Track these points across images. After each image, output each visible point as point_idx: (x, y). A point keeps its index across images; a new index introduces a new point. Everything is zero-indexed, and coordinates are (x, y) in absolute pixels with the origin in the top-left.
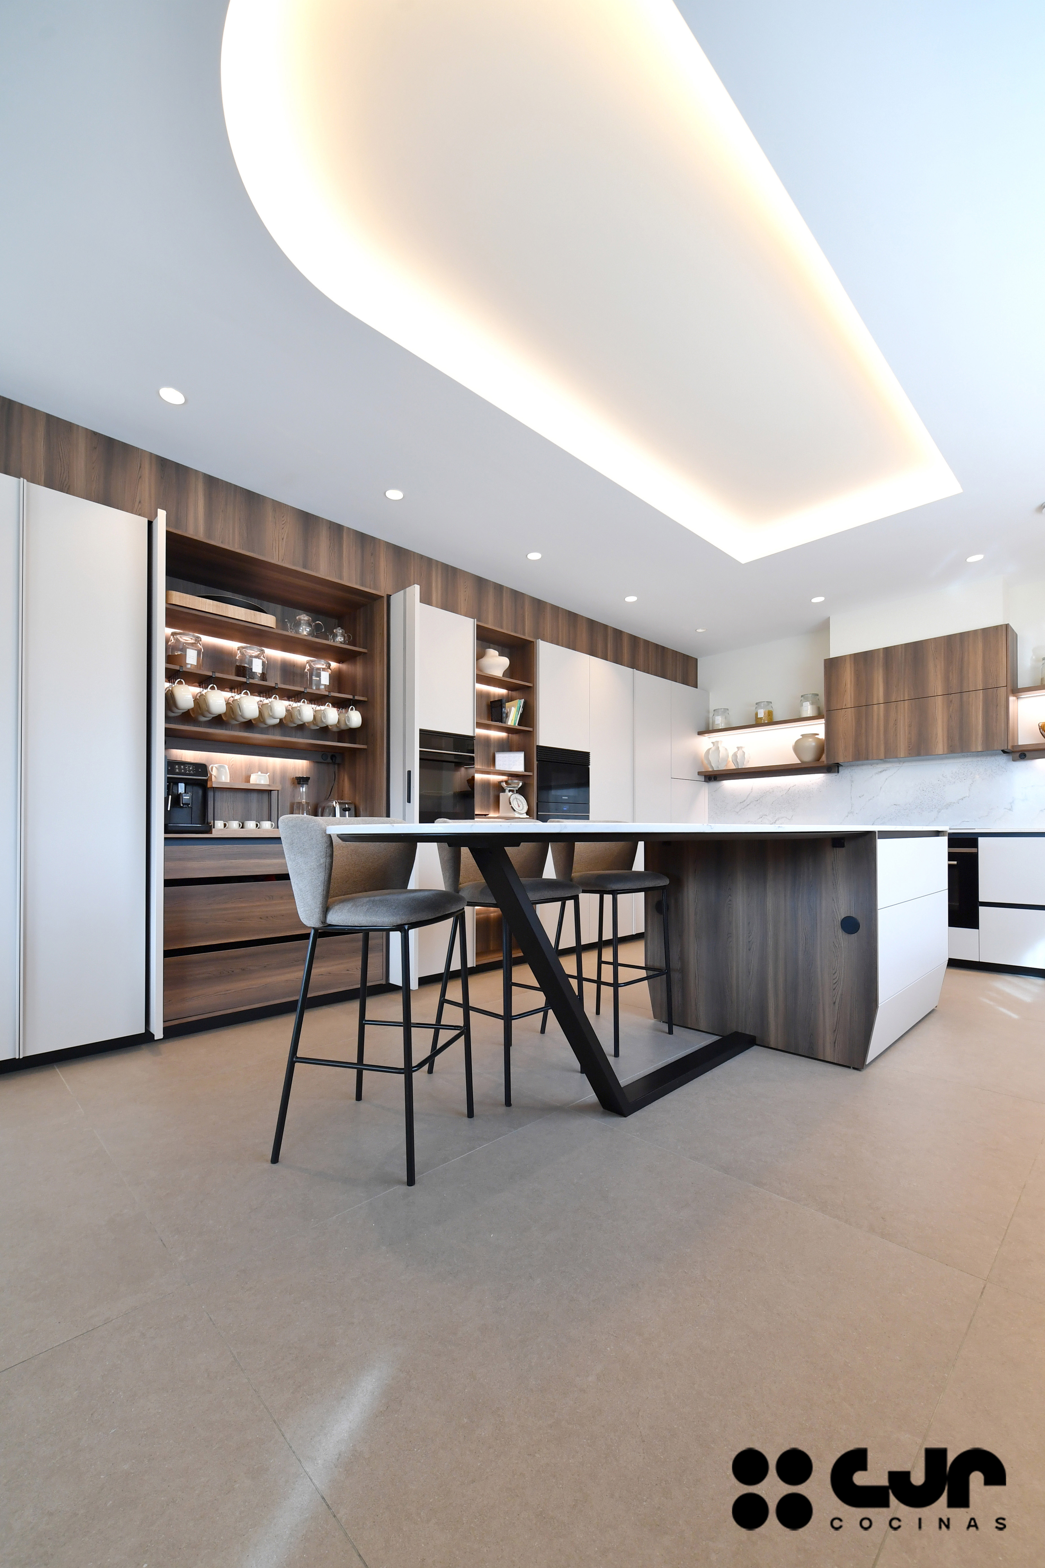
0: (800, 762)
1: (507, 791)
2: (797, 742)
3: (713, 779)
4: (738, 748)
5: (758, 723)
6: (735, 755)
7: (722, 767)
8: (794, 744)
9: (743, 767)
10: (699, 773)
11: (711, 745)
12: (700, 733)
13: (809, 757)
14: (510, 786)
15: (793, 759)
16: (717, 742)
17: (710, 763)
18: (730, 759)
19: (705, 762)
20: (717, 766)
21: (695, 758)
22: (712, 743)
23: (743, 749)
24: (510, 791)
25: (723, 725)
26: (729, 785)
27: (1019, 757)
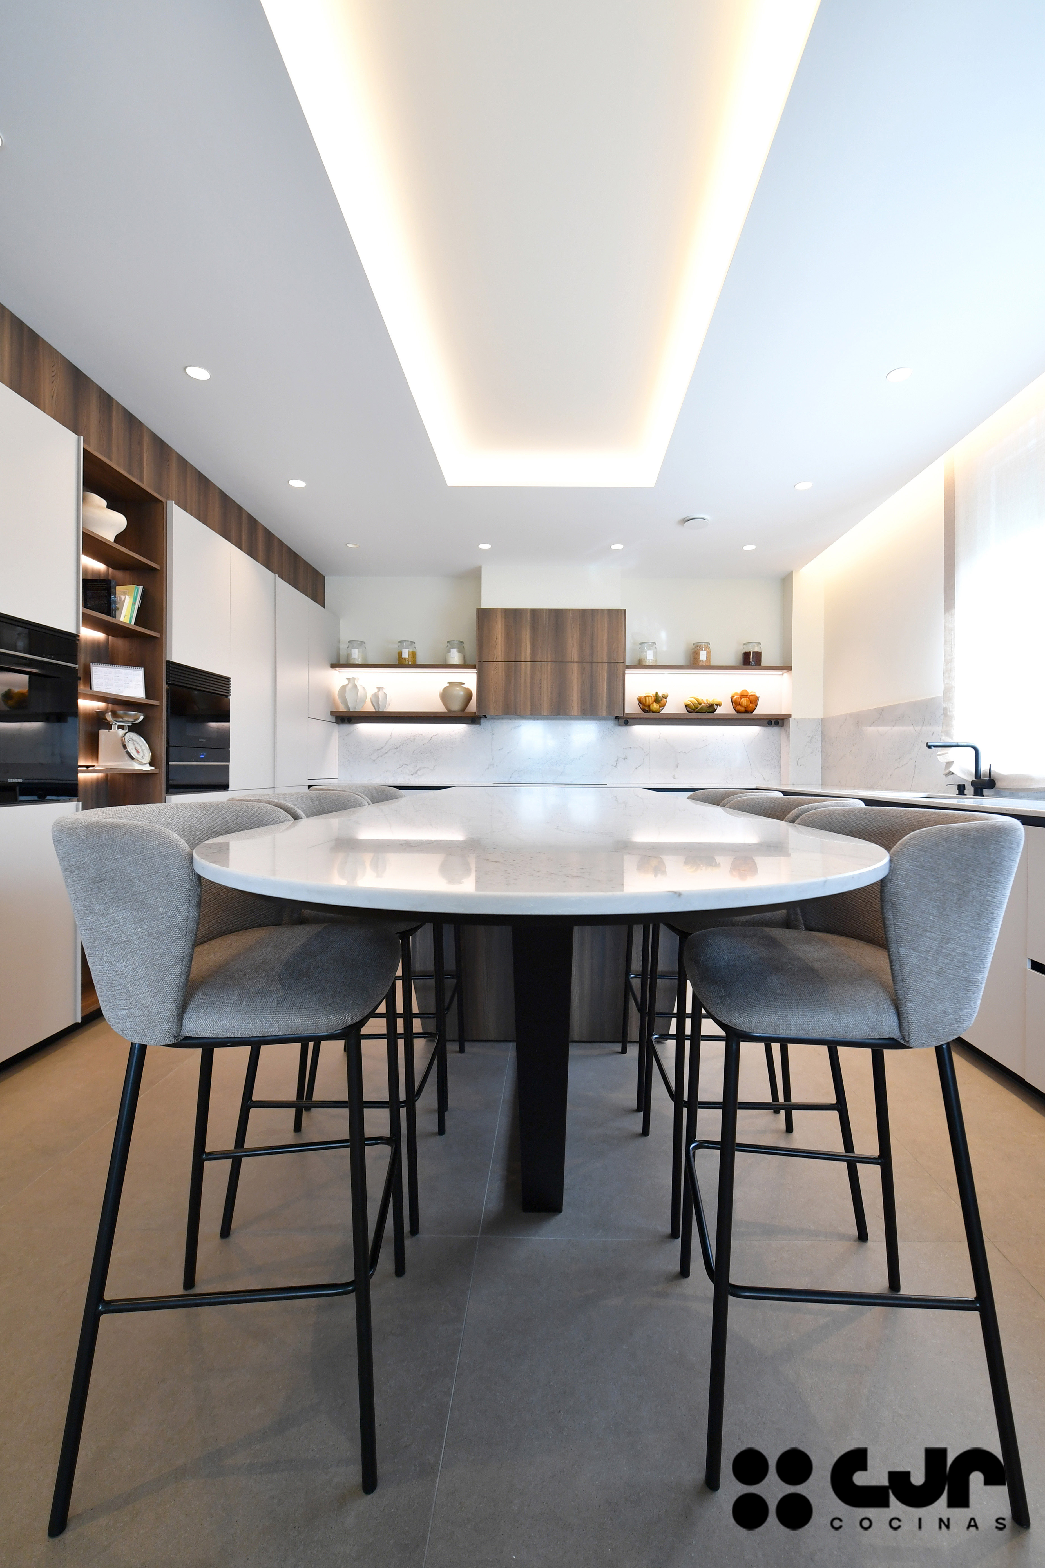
0: (447, 711)
1: (115, 727)
2: (445, 689)
3: (346, 720)
4: (379, 689)
5: (400, 663)
6: (376, 696)
7: (359, 709)
8: (442, 691)
9: (384, 711)
10: (332, 713)
11: (346, 682)
12: (333, 666)
13: (456, 706)
14: (121, 720)
15: (438, 707)
16: (354, 679)
17: (345, 702)
18: (368, 701)
19: (338, 701)
20: (354, 706)
21: (328, 696)
22: (347, 679)
23: (384, 690)
24: (119, 727)
25: (359, 660)
26: (363, 728)
27: (623, 723)
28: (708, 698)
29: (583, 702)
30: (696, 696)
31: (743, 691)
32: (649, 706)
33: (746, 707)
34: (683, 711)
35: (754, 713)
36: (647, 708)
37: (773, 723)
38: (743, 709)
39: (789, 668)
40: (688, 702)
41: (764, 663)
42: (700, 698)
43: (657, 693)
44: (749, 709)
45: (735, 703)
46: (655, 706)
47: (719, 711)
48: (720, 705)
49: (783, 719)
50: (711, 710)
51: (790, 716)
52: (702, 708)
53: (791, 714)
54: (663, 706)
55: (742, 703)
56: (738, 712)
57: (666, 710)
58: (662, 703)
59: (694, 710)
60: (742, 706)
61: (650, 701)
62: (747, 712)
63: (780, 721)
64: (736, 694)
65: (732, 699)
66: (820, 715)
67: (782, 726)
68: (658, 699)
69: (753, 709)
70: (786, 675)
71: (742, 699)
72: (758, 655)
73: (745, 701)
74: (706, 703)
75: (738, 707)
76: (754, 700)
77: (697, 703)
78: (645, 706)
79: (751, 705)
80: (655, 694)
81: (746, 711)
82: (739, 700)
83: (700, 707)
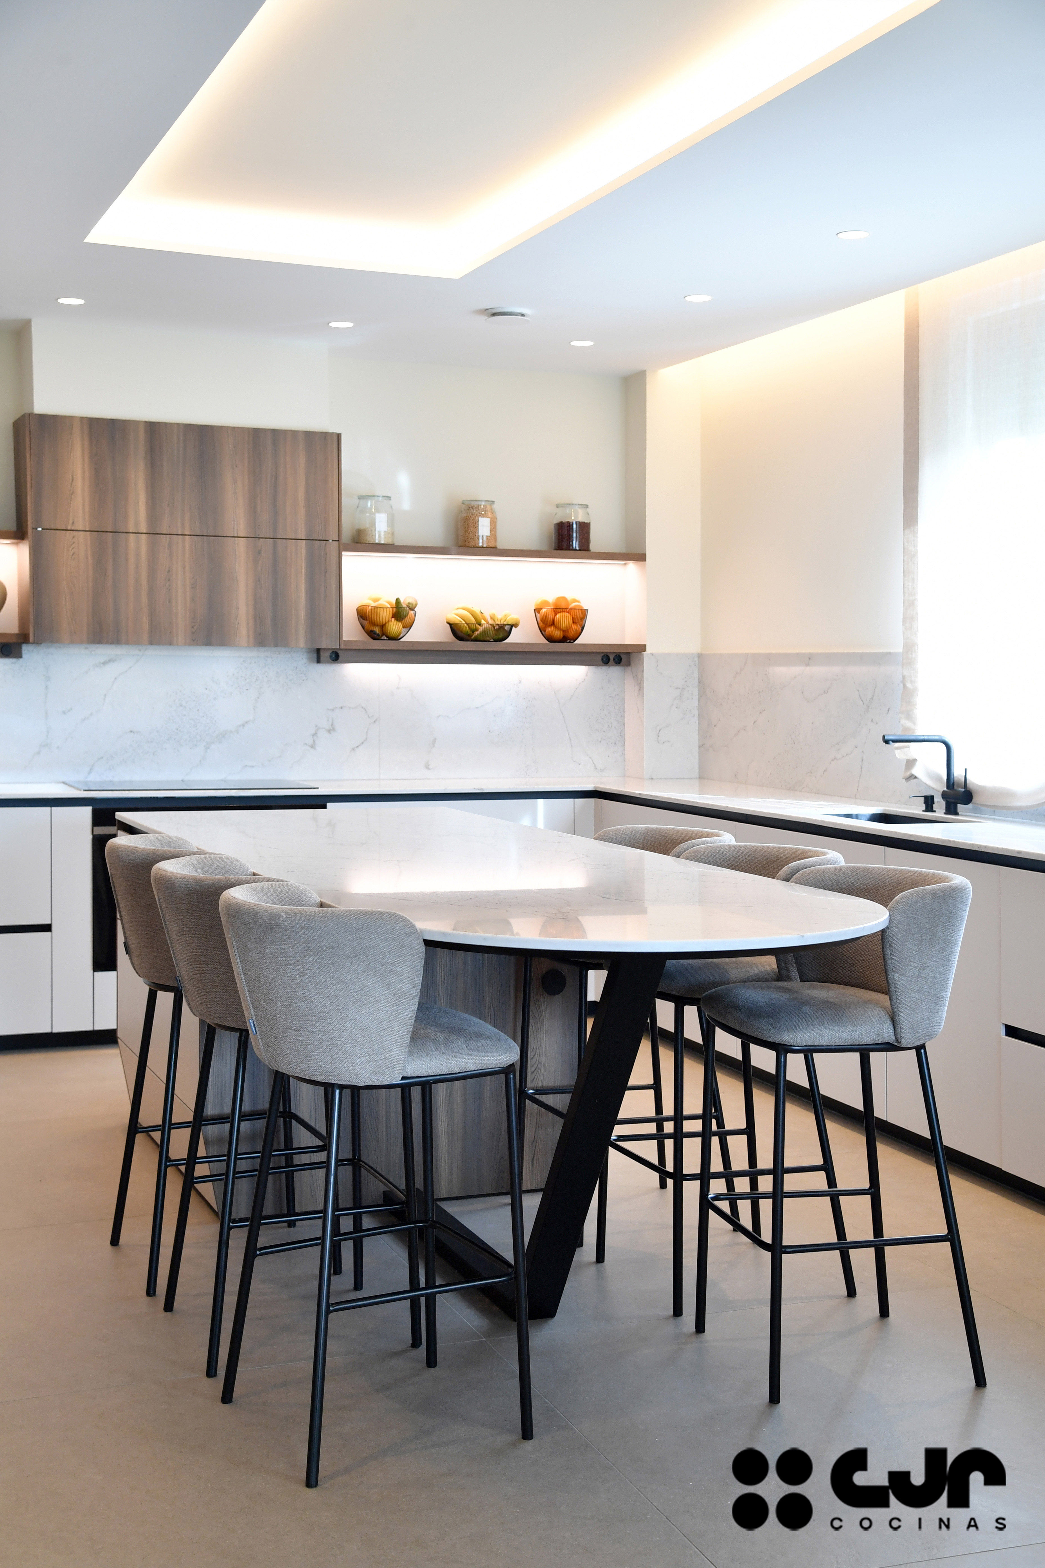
27: (329, 659)
28: (493, 611)
29: (258, 618)
30: (469, 606)
31: (559, 599)
32: (383, 626)
33: (564, 631)
34: (444, 636)
35: (576, 642)
36: (377, 630)
37: (612, 659)
38: (558, 634)
39: (640, 557)
40: (457, 619)
41: (596, 542)
42: (477, 610)
43: (398, 601)
44: (571, 634)
45: (545, 624)
46: (395, 627)
47: (515, 637)
48: (516, 625)
49: (629, 653)
50: (501, 636)
51: (642, 648)
52: (485, 632)
53: (645, 646)
54: (409, 627)
55: (559, 622)
56: (551, 639)
57: (417, 634)
58: (407, 620)
59: (469, 635)
60: (558, 628)
61: (385, 615)
62: (565, 639)
63: (623, 657)
64: (545, 603)
65: (537, 610)
66: (693, 647)
67: (629, 664)
68: (401, 612)
69: (578, 634)
70: (632, 566)
71: (558, 616)
72: (584, 528)
73: (564, 619)
74: (491, 622)
75: (550, 630)
76: (580, 617)
77: (473, 620)
78: (373, 624)
79: (574, 627)
80: (394, 602)
81: (564, 637)
82: (551, 616)
83: (481, 629)
